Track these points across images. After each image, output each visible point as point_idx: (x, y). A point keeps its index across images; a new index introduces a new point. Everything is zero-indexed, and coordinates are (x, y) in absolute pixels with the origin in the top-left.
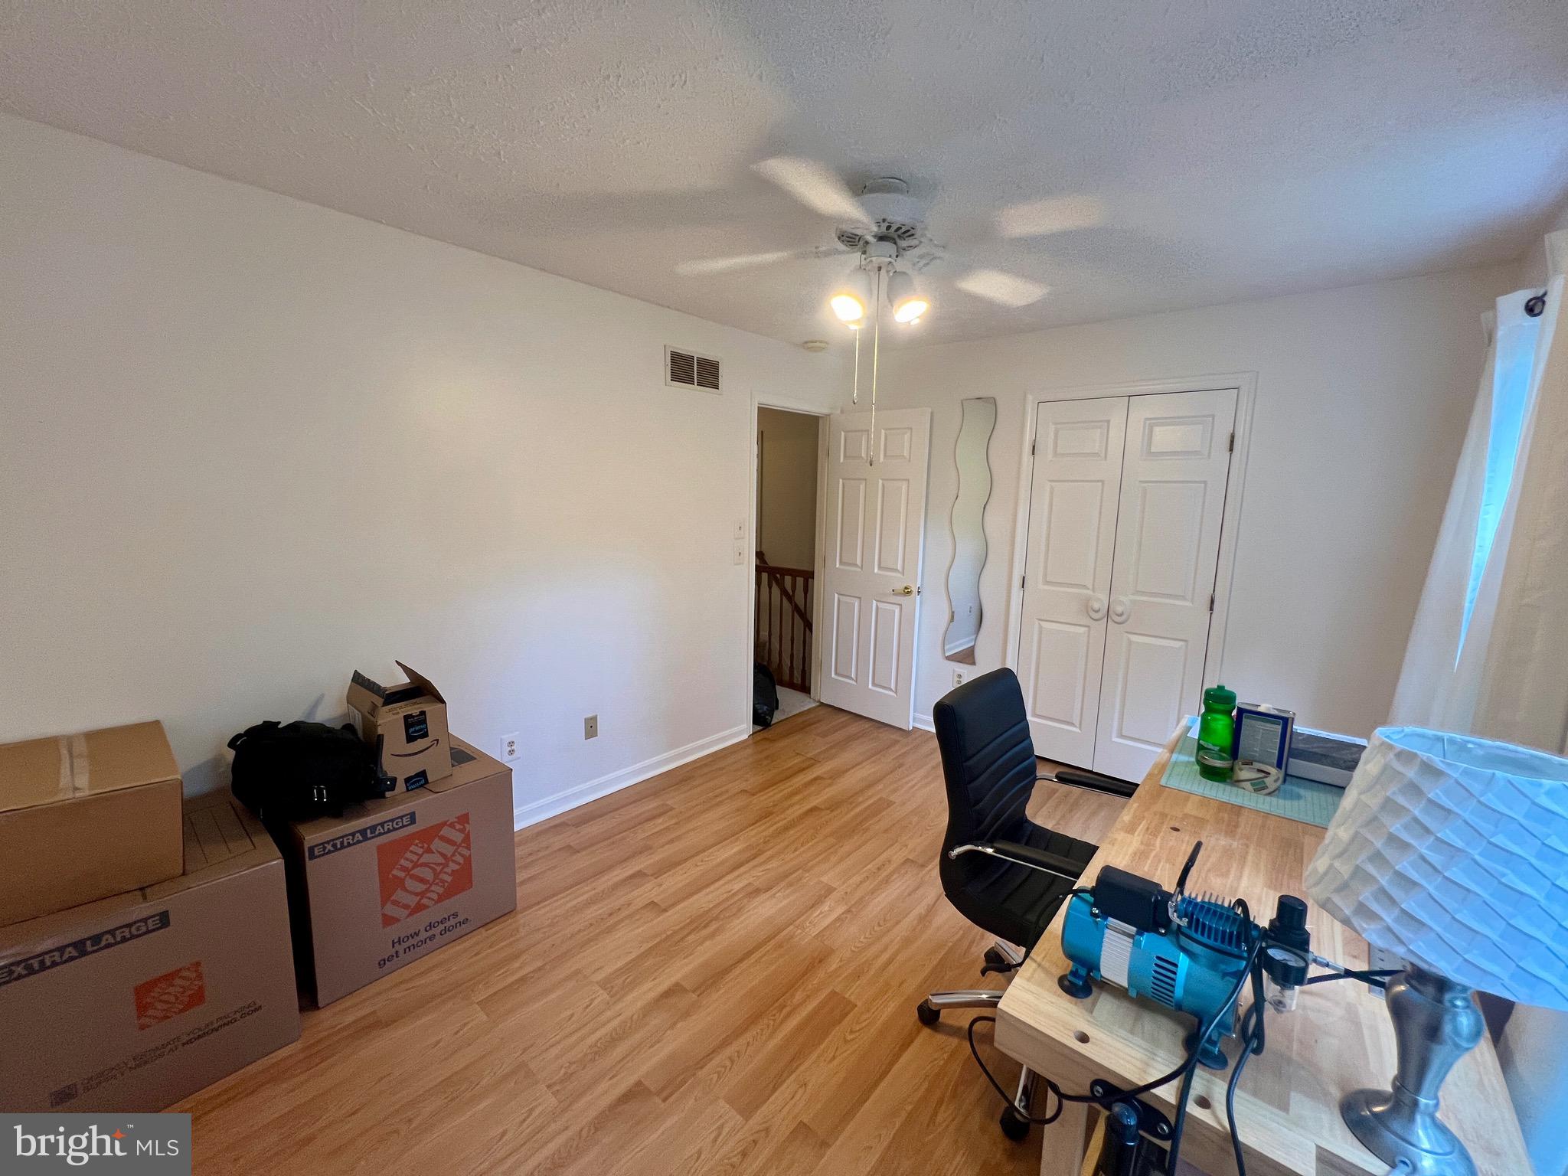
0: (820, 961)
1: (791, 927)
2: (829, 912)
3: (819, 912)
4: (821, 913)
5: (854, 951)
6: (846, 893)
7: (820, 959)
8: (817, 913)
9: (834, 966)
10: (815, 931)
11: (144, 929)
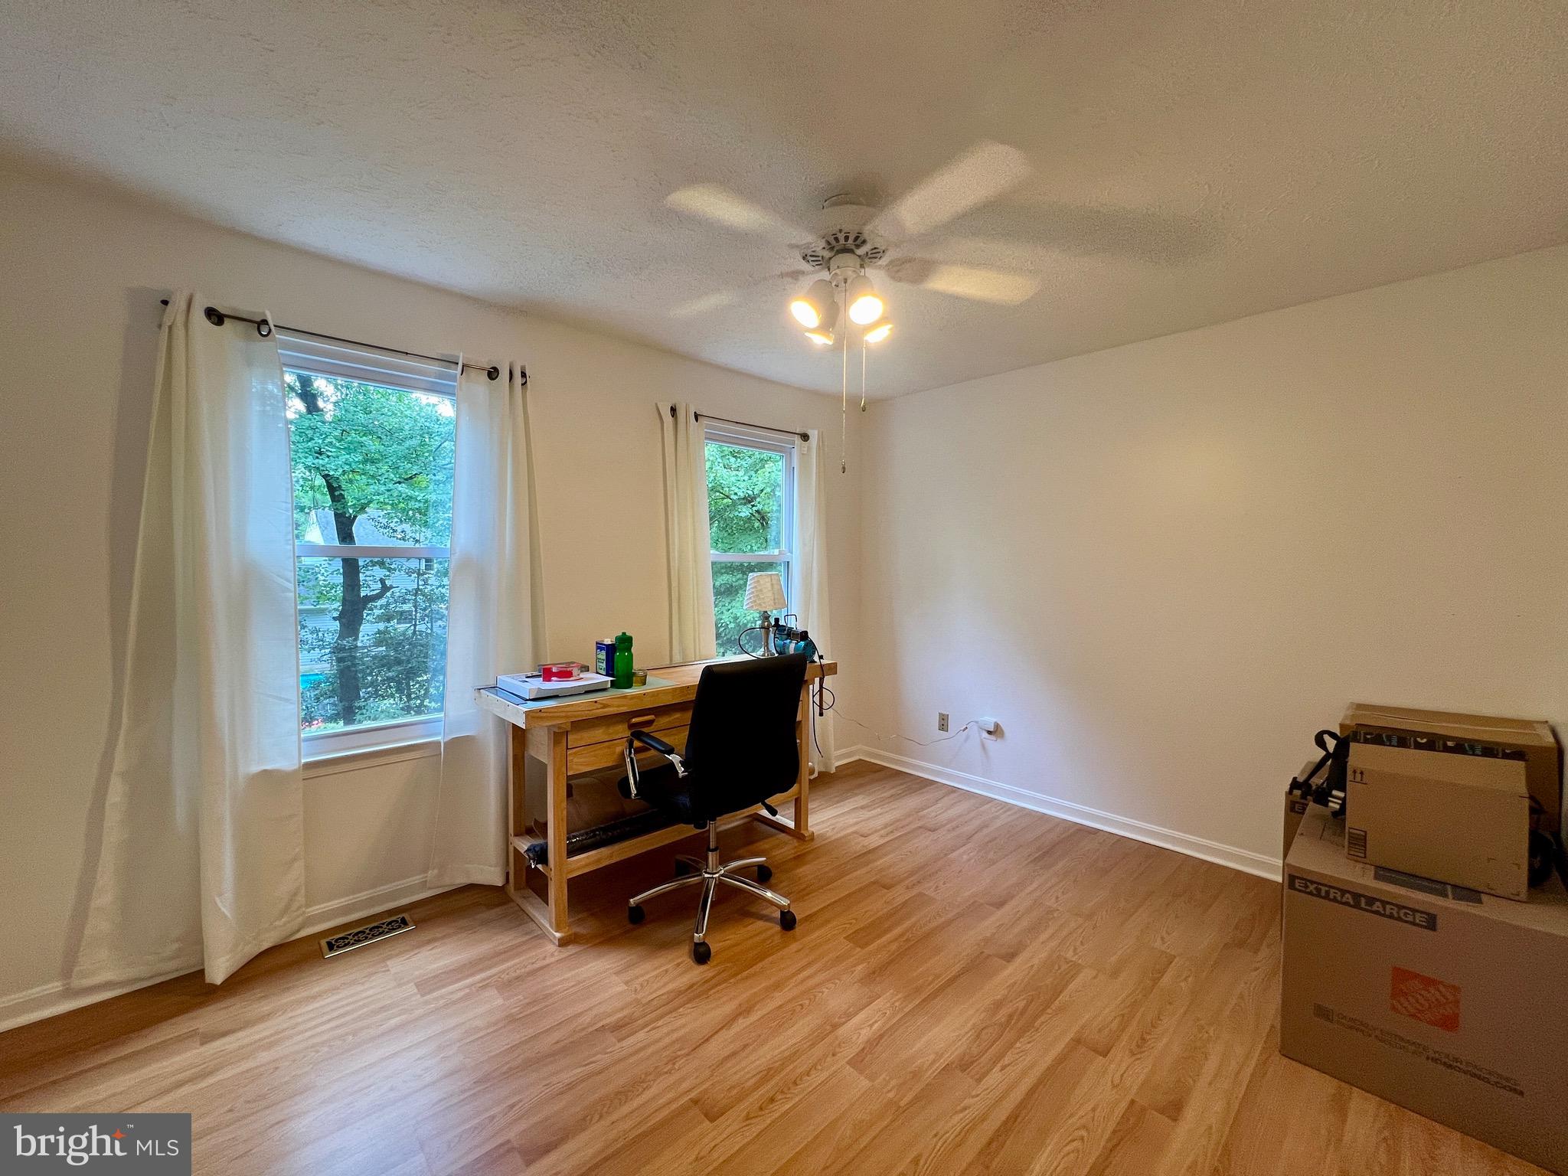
0: (874, 973)
1: (907, 1010)
2: (861, 1028)
3: (874, 1028)
4: (871, 1026)
5: (838, 979)
6: (834, 1055)
7: (872, 976)
8: (876, 1025)
9: (860, 967)
10: (879, 1004)
11: (1410, 919)
